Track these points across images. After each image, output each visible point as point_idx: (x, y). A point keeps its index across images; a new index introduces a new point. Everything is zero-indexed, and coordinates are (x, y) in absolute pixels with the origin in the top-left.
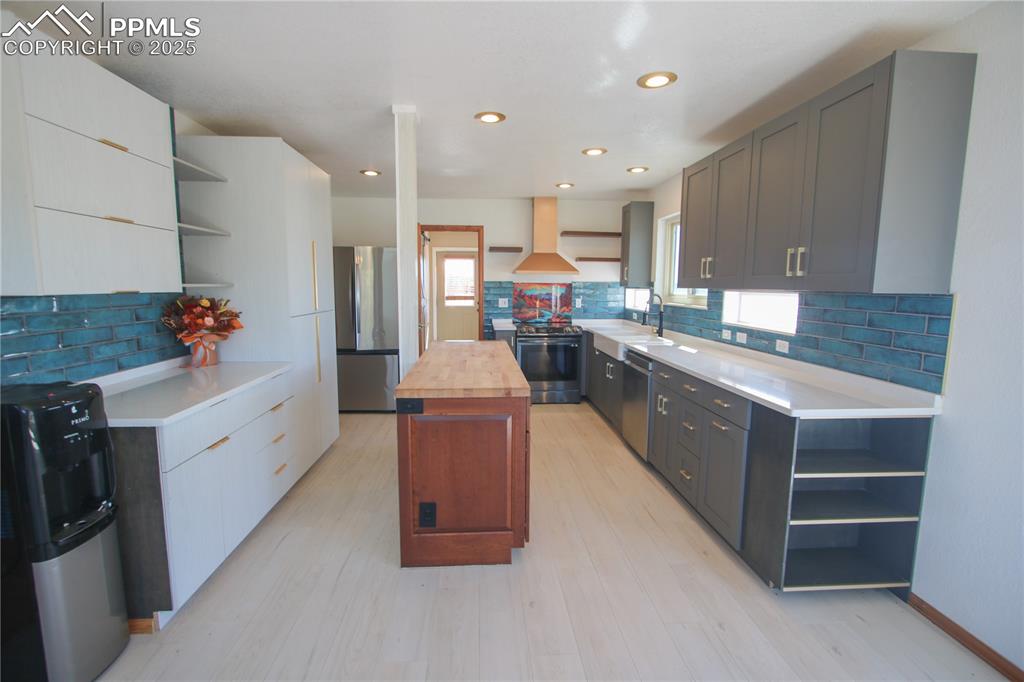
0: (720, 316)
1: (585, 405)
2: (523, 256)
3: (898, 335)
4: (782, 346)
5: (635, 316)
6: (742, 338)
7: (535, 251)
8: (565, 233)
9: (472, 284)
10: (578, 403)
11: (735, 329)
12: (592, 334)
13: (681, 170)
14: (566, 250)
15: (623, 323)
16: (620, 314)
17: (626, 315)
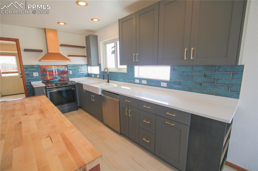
0: (133, 75)
1: (80, 110)
2: (43, 54)
3: (218, 79)
4: (165, 85)
5: (93, 76)
6: (144, 82)
7: (49, 52)
8: (62, 45)
9: (16, 66)
10: (77, 110)
11: (141, 79)
12: (82, 84)
13: (118, 20)
14: (64, 52)
15: (88, 78)
16: (86, 75)
17: (89, 75)
